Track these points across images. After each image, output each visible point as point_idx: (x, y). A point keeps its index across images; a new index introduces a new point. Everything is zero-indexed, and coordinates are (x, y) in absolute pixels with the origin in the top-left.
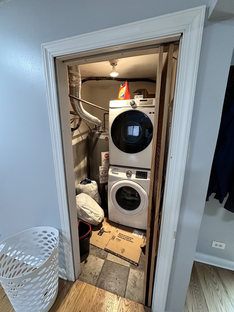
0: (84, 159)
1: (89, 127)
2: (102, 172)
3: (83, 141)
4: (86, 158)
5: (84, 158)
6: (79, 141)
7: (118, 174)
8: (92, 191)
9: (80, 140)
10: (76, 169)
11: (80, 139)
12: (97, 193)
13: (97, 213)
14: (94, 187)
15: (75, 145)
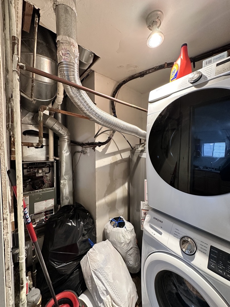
0: (124, 186)
1: (127, 141)
2: (145, 211)
3: (122, 161)
4: (126, 185)
5: (123, 184)
6: (115, 161)
7: (161, 234)
8: (122, 243)
9: (118, 160)
10: (109, 198)
11: (118, 157)
12: (132, 248)
13: (116, 300)
14: (126, 237)
15: (108, 165)
